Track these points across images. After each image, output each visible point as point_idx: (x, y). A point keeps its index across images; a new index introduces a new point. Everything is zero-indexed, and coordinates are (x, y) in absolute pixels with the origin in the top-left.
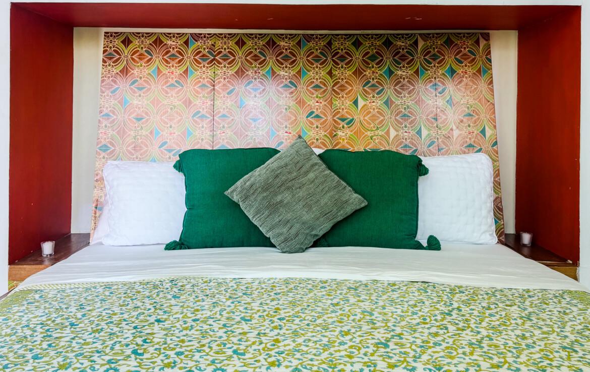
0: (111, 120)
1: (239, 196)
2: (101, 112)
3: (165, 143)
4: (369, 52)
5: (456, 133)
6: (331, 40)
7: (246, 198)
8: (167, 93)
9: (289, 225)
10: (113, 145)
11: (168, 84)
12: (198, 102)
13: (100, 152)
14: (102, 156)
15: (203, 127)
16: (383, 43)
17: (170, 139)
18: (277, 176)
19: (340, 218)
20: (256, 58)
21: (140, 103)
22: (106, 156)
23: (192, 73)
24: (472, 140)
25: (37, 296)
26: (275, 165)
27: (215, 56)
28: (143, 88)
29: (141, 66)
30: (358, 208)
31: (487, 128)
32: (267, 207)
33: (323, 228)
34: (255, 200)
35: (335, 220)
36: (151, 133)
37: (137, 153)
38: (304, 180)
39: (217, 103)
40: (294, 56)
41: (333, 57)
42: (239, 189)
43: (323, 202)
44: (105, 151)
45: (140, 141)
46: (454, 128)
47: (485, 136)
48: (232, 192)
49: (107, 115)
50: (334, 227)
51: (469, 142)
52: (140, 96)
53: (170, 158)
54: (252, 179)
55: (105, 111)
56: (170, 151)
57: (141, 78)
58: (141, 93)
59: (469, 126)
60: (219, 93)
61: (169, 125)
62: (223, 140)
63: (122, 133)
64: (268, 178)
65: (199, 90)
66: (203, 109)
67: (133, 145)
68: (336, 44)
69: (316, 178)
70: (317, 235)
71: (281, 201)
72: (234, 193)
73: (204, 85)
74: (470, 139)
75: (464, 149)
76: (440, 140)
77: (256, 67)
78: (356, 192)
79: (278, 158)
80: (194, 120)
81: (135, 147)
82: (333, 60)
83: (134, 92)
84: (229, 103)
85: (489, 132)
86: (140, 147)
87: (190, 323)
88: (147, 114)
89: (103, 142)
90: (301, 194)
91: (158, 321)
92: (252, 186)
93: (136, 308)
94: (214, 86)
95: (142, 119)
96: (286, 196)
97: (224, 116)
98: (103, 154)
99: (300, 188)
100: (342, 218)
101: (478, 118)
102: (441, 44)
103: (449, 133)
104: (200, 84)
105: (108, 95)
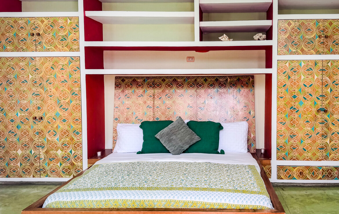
0: (118, 109)
1: (159, 137)
2: (115, 106)
3: (137, 117)
4: (210, 83)
5: (240, 113)
6: (196, 79)
7: (161, 137)
8: (138, 99)
9: (175, 146)
10: (119, 118)
11: (138, 96)
12: (148, 102)
13: (115, 120)
14: (115, 122)
15: (150, 111)
16: (215, 80)
17: (139, 116)
18: (171, 131)
19: (191, 144)
20: (169, 86)
21: (128, 103)
22: (117, 122)
23: (146, 91)
24: (246, 116)
25: (101, 166)
26: (171, 127)
27: (154, 85)
28: (129, 97)
29: (128, 89)
30: (198, 140)
31: (251, 111)
32: (168, 141)
33: (186, 147)
34: (164, 138)
35: (190, 145)
36: (132, 113)
37: (127, 121)
38: (180, 132)
39: (155, 102)
40: (183, 85)
41: (197, 85)
42: (159, 135)
43: (186, 139)
44: (116, 120)
45: (128, 116)
46: (240, 111)
47: (250, 114)
48: (157, 136)
49: (117, 107)
50: (190, 147)
51: (245, 116)
52: (128, 100)
53: (139, 122)
54: (163, 132)
55: (116, 106)
56: (139, 120)
57: (128, 94)
58: (129, 99)
59: (245, 110)
60: (156, 99)
61: (138, 111)
62: (157, 115)
63: (122, 113)
64: (168, 131)
65: (149, 98)
66: (150, 105)
67: (126, 118)
68: (198, 80)
69: (184, 131)
70: (184, 149)
71: (172, 139)
72: (158, 136)
73: (151, 96)
74: (245, 115)
75: (243, 119)
76: (234, 116)
77: (169, 89)
78: (197, 135)
79: (172, 125)
80: (147, 109)
81: (127, 118)
82: (197, 86)
83: (126, 99)
84: (160, 102)
85: (252, 113)
86: (129, 118)
87: (141, 170)
88: (131, 107)
89: (116, 117)
90: (179, 136)
91: (133, 170)
92: (163, 134)
93: (128, 168)
94: (154, 96)
95: (129, 108)
96: (174, 137)
97: (158, 107)
98: (116, 121)
99: (179, 134)
100: (192, 144)
101: (248, 108)
102: (236, 80)
103: (238, 113)
104: (149, 96)
105: (117, 100)
